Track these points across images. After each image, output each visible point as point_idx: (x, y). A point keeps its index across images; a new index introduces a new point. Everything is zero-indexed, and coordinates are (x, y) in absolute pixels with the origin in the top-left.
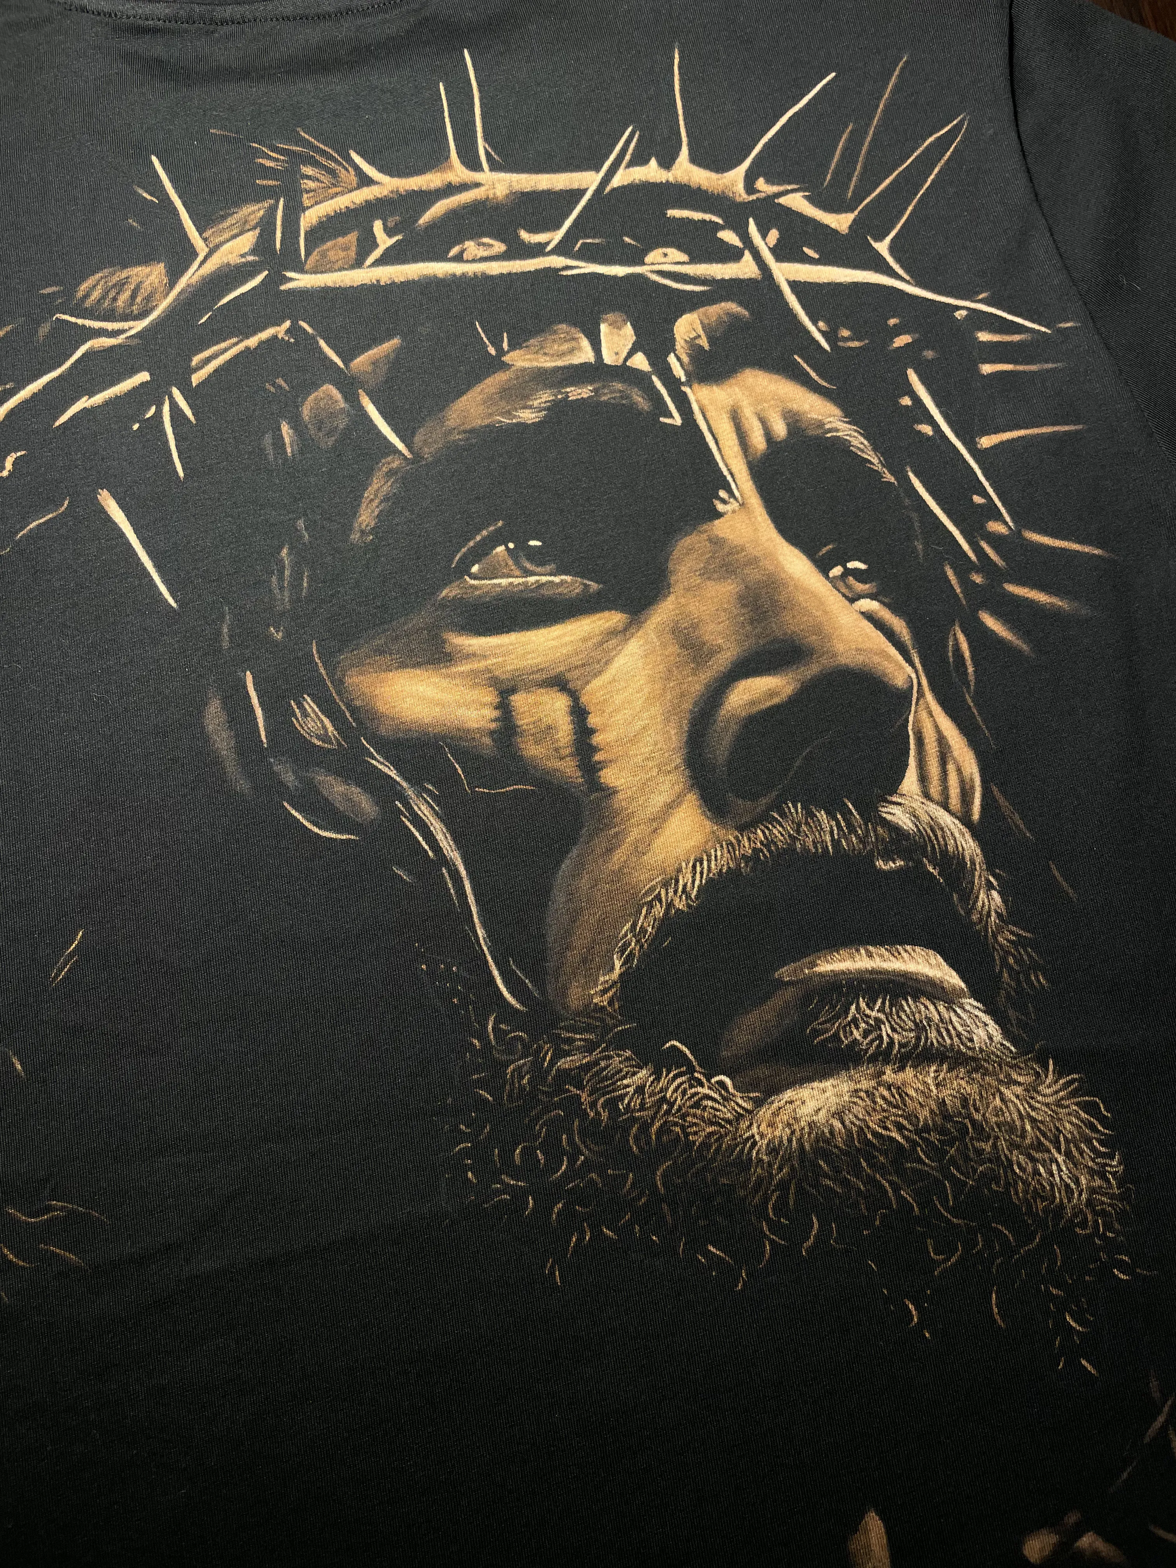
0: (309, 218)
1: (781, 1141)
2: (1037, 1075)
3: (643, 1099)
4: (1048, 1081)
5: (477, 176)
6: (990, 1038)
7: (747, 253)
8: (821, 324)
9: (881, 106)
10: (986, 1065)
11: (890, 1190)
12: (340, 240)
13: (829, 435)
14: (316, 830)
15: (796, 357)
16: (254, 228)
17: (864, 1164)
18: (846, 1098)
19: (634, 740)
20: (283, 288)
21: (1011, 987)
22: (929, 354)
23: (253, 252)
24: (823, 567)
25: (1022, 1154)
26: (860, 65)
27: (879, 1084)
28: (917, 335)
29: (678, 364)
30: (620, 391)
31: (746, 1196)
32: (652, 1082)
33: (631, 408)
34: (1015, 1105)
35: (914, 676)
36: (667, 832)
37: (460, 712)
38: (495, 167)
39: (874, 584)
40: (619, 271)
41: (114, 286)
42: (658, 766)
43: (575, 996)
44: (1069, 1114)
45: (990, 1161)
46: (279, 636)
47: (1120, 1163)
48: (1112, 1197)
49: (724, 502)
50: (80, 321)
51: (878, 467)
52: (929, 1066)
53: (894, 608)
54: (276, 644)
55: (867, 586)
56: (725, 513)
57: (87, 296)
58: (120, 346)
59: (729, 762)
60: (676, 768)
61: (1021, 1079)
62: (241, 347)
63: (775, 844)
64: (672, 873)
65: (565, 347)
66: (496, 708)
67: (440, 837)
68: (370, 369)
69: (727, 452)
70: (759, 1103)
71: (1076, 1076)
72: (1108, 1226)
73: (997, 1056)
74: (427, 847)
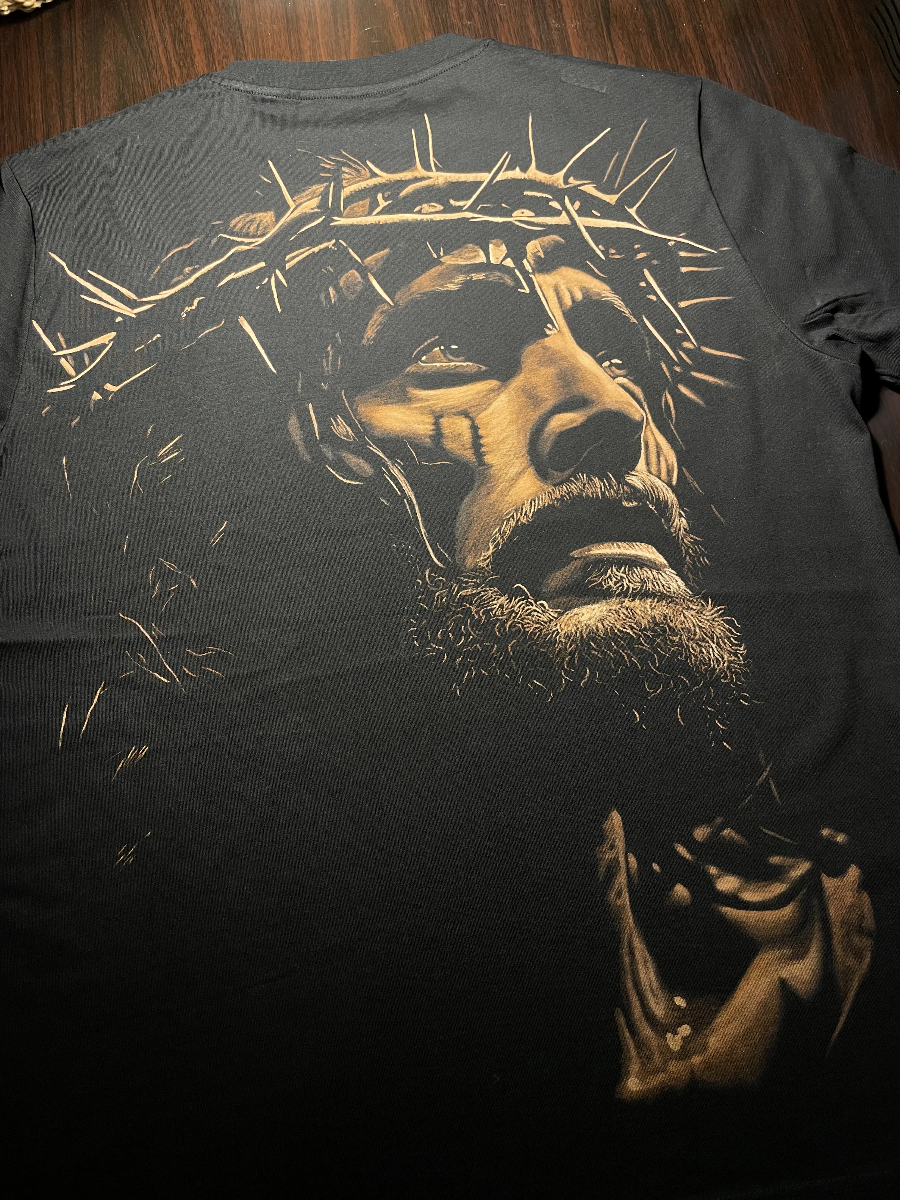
0: (346, 192)
1: (572, 633)
2: (703, 605)
3: (503, 611)
4: (708, 609)
5: (430, 174)
6: (679, 587)
7: (564, 212)
8: (600, 247)
9: (633, 144)
10: (677, 600)
11: (626, 658)
12: (361, 202)
13: (603, 299)
14: (342, 479)
15: (587, 262)
16: (319, 196)
17: (613, 644)
18: (605, 613)
19: (503, 441)
20: (331, 224)
21: (690, 563)
22: (655, 262)
23: (318, 207)
24: (600, 361)
25: (694, 643)
26: (623, 124)
27: (622, 607)
28: (649, 253)
29: (528, 264)
30: (499, 276)
31: (553, 658)
32: (507, 603)
33: (504, 284)
34: (691, 620)
35: (644, 415)
36: (518, 486)
37: (416, 426)
38: (438, 169)
39: (625, 370)
40: (500, 220)
41: (249, 221)
42: (514, 455)
43: (470, 562)
44: (719, 625)
45: (678, 646)
46: (326, 388)
47: (744, 649)
48: (740, 665)
49: (550, 329)
50: (232, 238)
51: (628, 315)
52: (647, 599)
53: (635, 382)
54: (324, 391)
55: (622, 371)
56: (550, 335)
57: (235, 226)
58: (251, 250)
59: (550, 453)
60: (523, 456)
61: (694, 607)
62: (310, 252)
63: (572, 493)
64: (519, 505)
65: (472, 255)
66: (433, 425)
67: (403, 485)
68: (374, 263)
69: (551, 306)
70: (561, 614)
71: (723, 607)
72: (738, 679)
73: (682, 596)
74: (397, 490)
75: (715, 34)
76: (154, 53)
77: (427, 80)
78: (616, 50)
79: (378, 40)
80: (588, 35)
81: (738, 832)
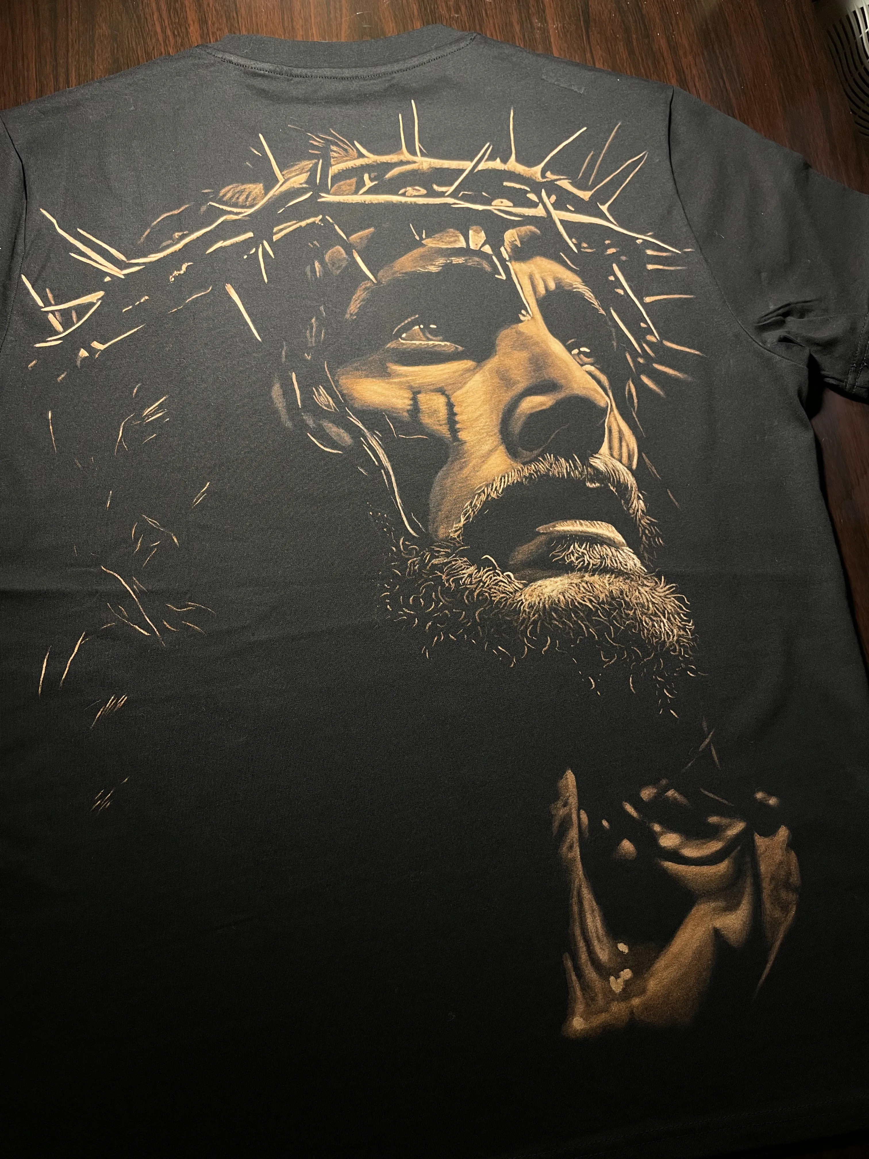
0: (334, 170)
1: (535, 603)
2: (656, 583)
3: (471, 580)
4: (661, 586)
5: (415, 158)
6: (635, 565)
7: (540, 204)
8: (574, 240)
9: (607, 145)
10: (633, 577)
11: (584, 628)
12: (348, 181)
13: (575, 290)
14: (322, 447)
15: (561, 253)
16: (307, 172)
17: (573, 616)
18: (566, 586)
19: (477, 419)
20: (319, 200)
21: (646, 543)
22: (624, 258)
23: (306, 183)
24: (570, 349)
25: (647, 617)
26: (598, 125)
27: (582, 581)
28: (618, 249)
29: (505, 252)
30: (477, 262)
31: (517, 626)
32: (476, 573)
33: (482, 269)
34: (645, 596)
35: (609, 401)
36: (490, 462)
37: (394, 400)
38: (423, 154)
39: (593, 359)
40: (480, 207)
41: (238, 192)
42: (486, 432)
43: (442, 533)
44: (670, 602)
45: (632, 619)
46: (309, 358)
47: (693, 625)
48: (688, 639)
49: (524, 315)
50: (221, 207)
51: (598, 307)
52: (606, 575)
53: (601, 370)
54: (306, 360)
55: (589, 359)
56: (524, 321)
57: (224, 195)
58: (239, 220)
59: (520, 433)
60: (495, 434)
61: (648, 584)
62: (298, 225)
63: (540, 472)
64: (490, 480)
65: (452, 239)
66: (411, 400)
67: (381, 456)
68: (358, 241)
69: (526, 293)
70: (526, 585)
71: (674, 585)
72: (686, 652)
73: (638, 573)
74: (375, 460)
75: (686, 45)
76: (149, 20)
77: (414, 67)
78: (594, 53)
79: (369, 25)
80: (569, 37)
81: (681, 794)
